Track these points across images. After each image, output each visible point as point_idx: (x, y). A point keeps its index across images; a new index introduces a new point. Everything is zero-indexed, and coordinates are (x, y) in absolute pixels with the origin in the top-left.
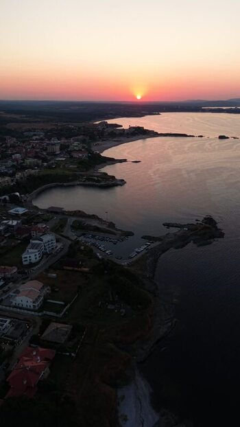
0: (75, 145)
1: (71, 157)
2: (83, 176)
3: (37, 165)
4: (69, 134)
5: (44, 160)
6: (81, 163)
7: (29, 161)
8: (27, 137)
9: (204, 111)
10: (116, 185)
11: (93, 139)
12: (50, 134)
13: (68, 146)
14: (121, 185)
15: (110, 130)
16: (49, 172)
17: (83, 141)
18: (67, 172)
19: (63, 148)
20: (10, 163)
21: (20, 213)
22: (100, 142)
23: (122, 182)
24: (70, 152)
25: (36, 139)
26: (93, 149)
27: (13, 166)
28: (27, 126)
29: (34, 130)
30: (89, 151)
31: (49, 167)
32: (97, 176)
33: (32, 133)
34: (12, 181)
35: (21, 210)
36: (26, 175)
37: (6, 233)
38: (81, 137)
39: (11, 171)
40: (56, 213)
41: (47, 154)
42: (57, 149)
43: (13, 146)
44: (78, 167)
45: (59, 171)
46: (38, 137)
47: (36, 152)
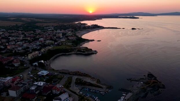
0: (69, 33)
1: (68, 39)
2: (76, 49)
3: (52, 44)
4: (65, 28)
5: (55, 41)
6: (73, 42)
7: (48, 42)
8: (46, 29)
10: (93, 54)
11: (76, 30)
12: (56, 28)
13: (66, 34)
14: (95, 54)
15: (83, 26)
16: (58, 47)
17: (72, 31)
18: (68, 47)
19: (64, 34)
20: (38, 43)
21: (45, 74)
22: (80, 32)
23: (95, 52)
24: (67, 37)
25: (50, 31)
26: (77, 34)
27: (40, 45)
29: (49, 26)
30: (75, 35)
31: (58, 45)
32: (83, 49)
33: (48, 28)
34: (39, 53)
35: (45, 73)
36: (47, 50)
38: (71, 29)
39: (39, 48)
40: (66, 73)
41: (56, 38)
42: (61, 35)
43: (39, 34)
44: (72, 44)
45: (63, 47)
46: (51, 29)
47: (51, 37)
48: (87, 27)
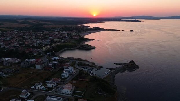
0: (73, 33)
1: (73, 38)
2: (79, 45)
3: (60, 41)
4: (69, 30)
5: (62, 39)
6: (77, 40)
7: (56, 40)
8: (52, 31)
9: (122, 21)
10: (93, 49)
11: (79, 31)
12: (62, 30)
13: (70, 34)
14: (94, 49)
15: (86, 28)
16: (64, 44)
17: (76, 32)
18: (72, 44)
19: (69, 35)
20: (48, 40)
21: (57, 59)
22: (82, 33)
23: (94, 48)
24: (72, 36)
25: (56, 32)
26: (80, 35)
27: (50, 42)
28: (52, 26)
29: (55, 28)
30: (78, 35)
31: (64, 42)
32: (84, 46)
33: (54, 29)
34: (51, 47)
35: (57, 58)
36: (56, 45)
37: (52, 67)
38: (74, 31)
40: (71, 59)
41: (63, 37)
42: (66, 35)
43: (48, 34)
44: (76, 42)
45: (69, 44)
46: (57, 31)
47: (58, 36)
48: (89, 29)
